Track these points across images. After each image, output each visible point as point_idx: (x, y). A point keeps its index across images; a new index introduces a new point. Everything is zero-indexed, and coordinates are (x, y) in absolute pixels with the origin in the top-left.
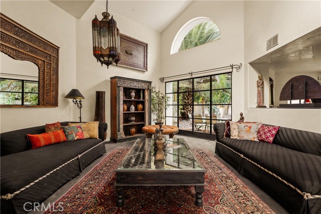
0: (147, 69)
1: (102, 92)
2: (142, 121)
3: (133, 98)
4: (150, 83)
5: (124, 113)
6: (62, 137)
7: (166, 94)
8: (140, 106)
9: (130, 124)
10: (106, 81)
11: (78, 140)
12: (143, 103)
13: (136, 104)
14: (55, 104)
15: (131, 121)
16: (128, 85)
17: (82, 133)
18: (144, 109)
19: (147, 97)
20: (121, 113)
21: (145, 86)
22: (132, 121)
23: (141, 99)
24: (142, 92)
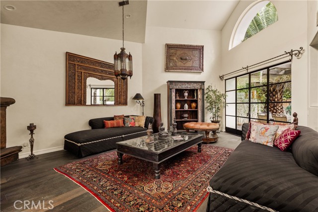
0: (202, 70)
1: (158, 94)
2: (195, 119)
3: (186, 98)
4: (203, 83)
5: (176, 111)
6: (121, 124)
7: (226, 92)
8: (194, 105)
9: (183, 120)
10: (164, 85)
11: (130, 127)
12: (196, 102)
13: (190, 103)
14: (125, 104)
15: (183, 118)
16: (179, 87)
17: (135, 122)
18: (197, 107)
19: (200, 96)
20: (173, 111)
21: (196, 86)
22: (185, 118)
23: (195, 98)
24: (195, 91)
